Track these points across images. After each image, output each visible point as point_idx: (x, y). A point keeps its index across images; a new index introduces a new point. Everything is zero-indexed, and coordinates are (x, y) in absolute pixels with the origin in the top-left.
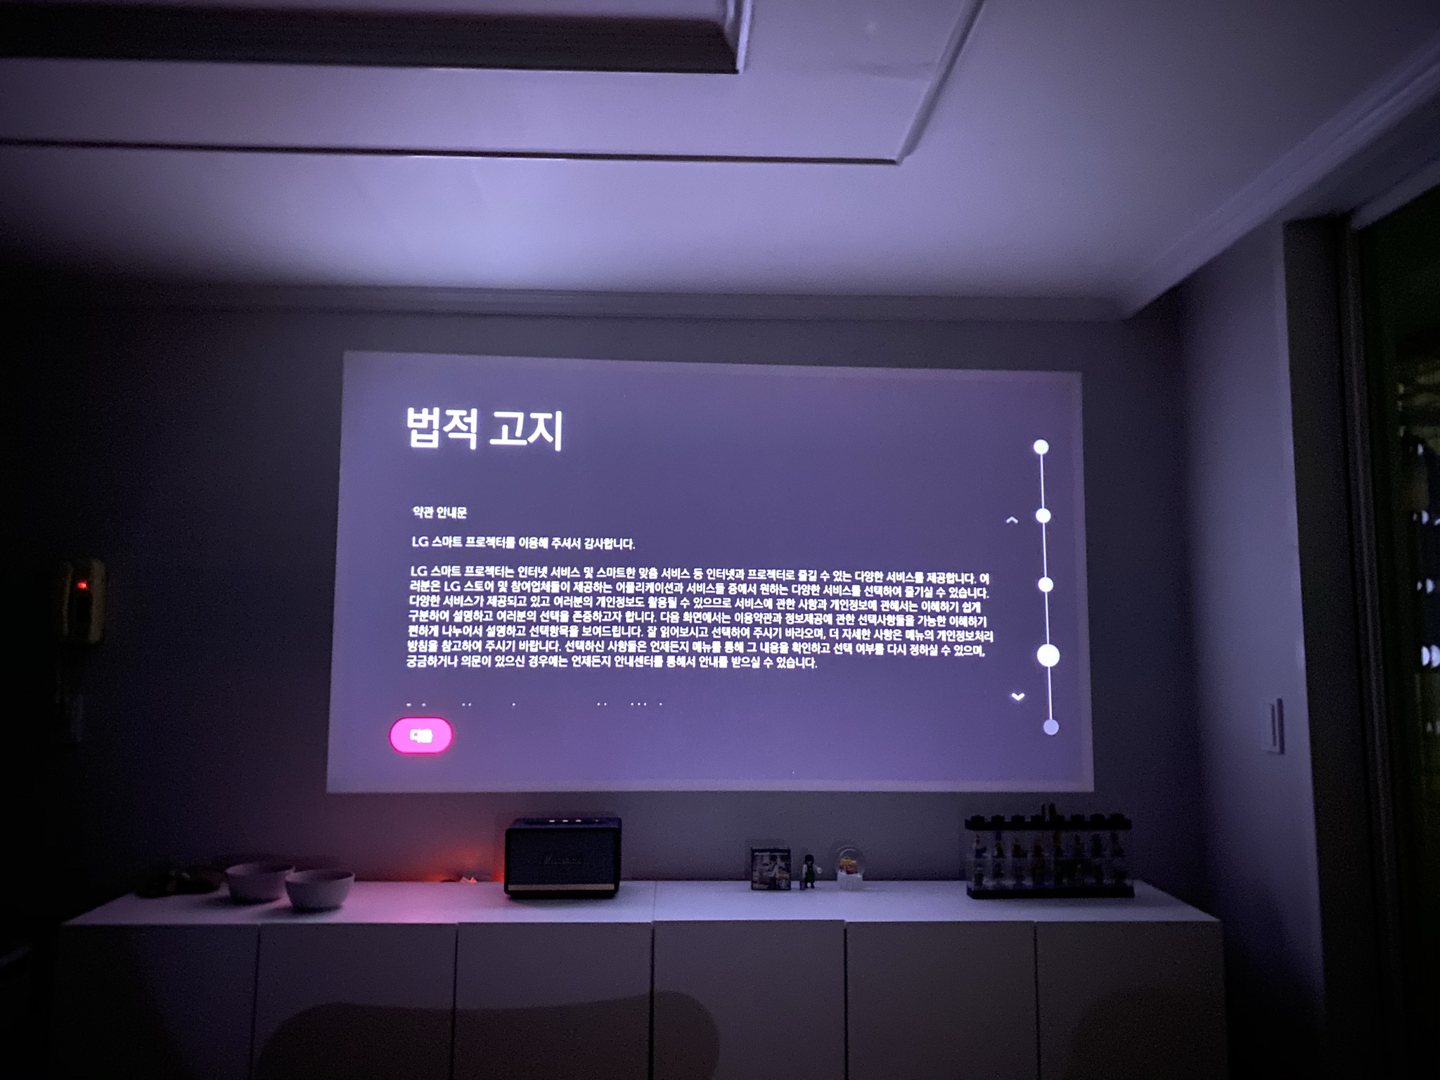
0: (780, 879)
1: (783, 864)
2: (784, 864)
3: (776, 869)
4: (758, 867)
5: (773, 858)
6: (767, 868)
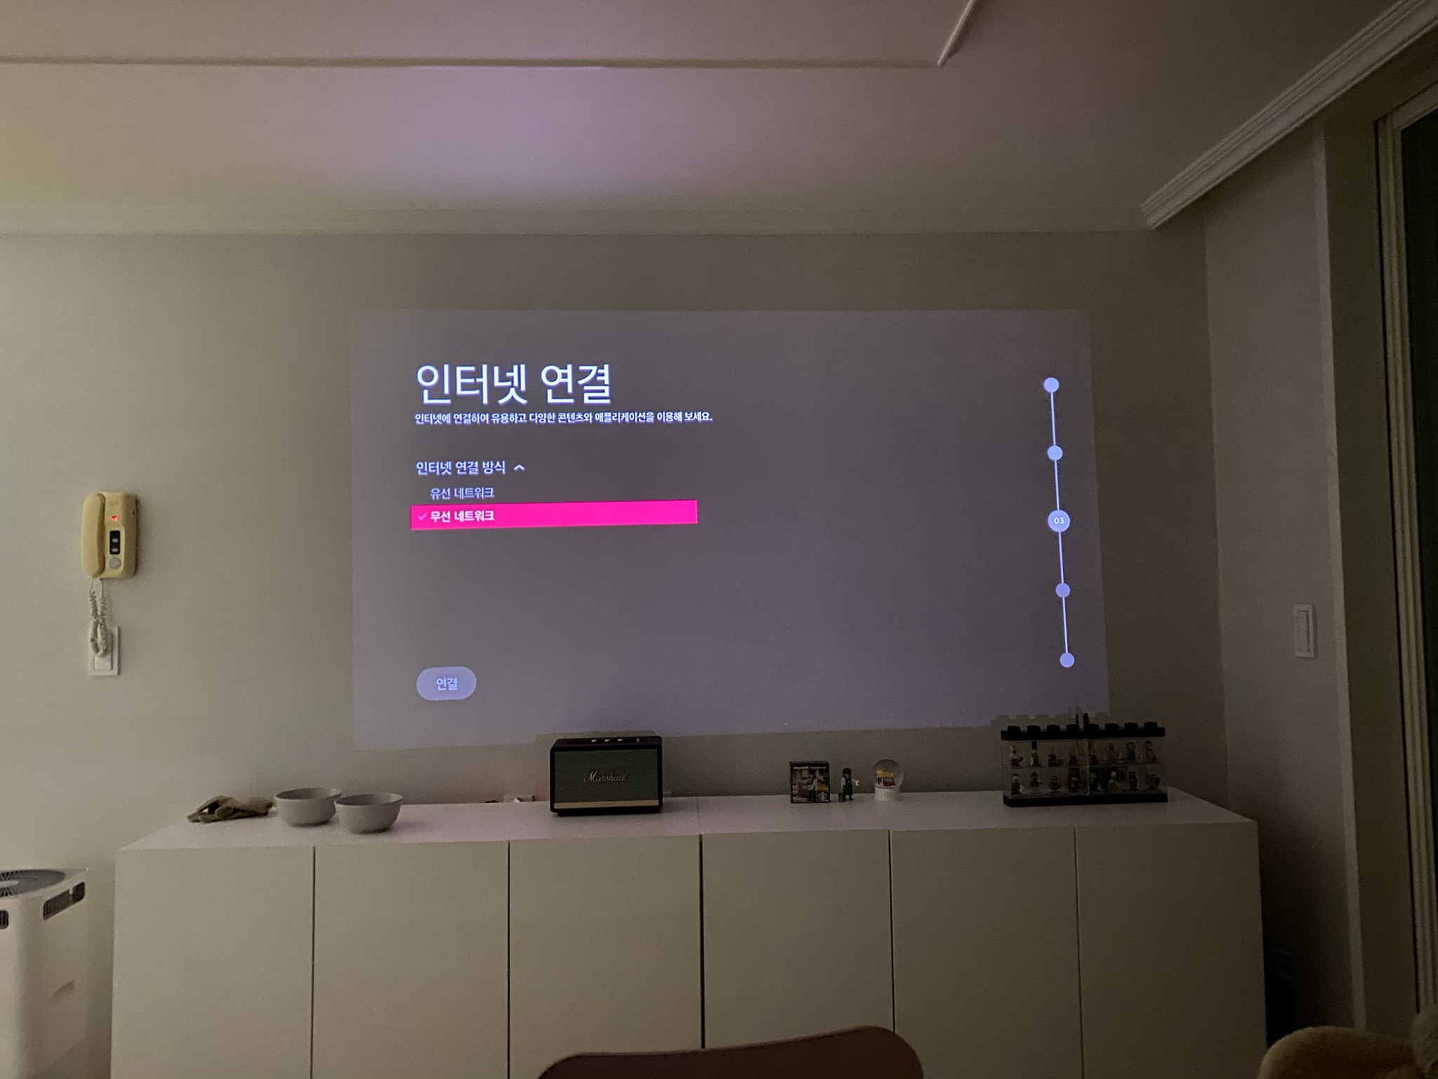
0: (820, 792)
2: (822, 777)
3: (815, 781)
6: (806, 781)
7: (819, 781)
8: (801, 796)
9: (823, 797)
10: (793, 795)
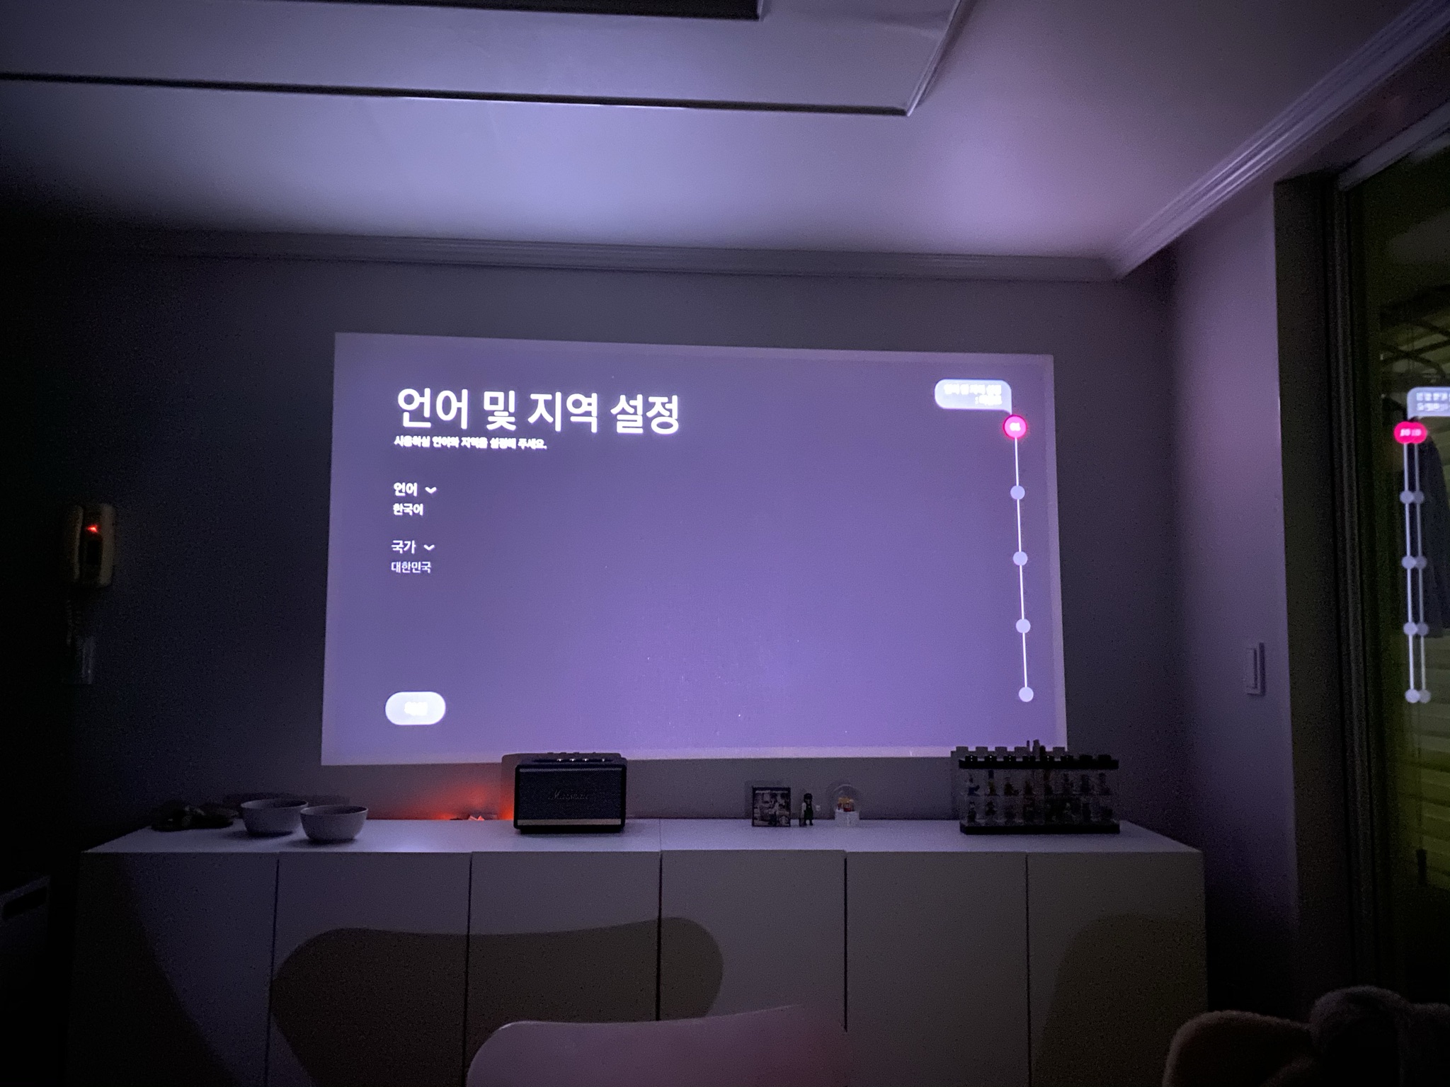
0: (780, 816)
1: (782, 802)
2: (784, 801)
3: (777, 806)
8: (762, 820)
9: (784, 821)
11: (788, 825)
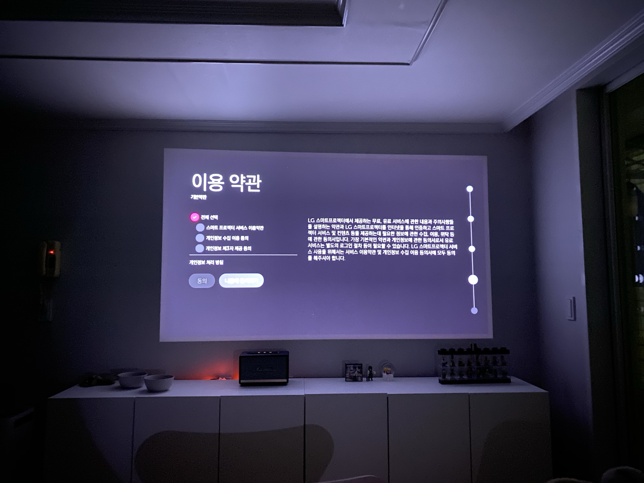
3: (356, 372)
4: (348, 371)
5: (355, 368)
6: (352, 372)
7: (358, 372)
8: (350, 378)
9: (359, 379)
10: (346, 378)
11: (362, 381)
